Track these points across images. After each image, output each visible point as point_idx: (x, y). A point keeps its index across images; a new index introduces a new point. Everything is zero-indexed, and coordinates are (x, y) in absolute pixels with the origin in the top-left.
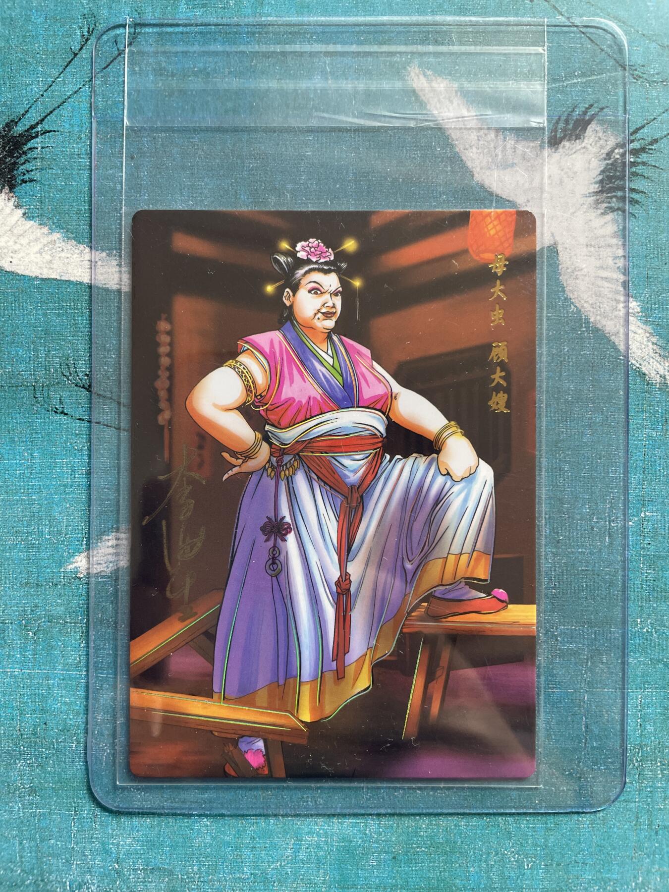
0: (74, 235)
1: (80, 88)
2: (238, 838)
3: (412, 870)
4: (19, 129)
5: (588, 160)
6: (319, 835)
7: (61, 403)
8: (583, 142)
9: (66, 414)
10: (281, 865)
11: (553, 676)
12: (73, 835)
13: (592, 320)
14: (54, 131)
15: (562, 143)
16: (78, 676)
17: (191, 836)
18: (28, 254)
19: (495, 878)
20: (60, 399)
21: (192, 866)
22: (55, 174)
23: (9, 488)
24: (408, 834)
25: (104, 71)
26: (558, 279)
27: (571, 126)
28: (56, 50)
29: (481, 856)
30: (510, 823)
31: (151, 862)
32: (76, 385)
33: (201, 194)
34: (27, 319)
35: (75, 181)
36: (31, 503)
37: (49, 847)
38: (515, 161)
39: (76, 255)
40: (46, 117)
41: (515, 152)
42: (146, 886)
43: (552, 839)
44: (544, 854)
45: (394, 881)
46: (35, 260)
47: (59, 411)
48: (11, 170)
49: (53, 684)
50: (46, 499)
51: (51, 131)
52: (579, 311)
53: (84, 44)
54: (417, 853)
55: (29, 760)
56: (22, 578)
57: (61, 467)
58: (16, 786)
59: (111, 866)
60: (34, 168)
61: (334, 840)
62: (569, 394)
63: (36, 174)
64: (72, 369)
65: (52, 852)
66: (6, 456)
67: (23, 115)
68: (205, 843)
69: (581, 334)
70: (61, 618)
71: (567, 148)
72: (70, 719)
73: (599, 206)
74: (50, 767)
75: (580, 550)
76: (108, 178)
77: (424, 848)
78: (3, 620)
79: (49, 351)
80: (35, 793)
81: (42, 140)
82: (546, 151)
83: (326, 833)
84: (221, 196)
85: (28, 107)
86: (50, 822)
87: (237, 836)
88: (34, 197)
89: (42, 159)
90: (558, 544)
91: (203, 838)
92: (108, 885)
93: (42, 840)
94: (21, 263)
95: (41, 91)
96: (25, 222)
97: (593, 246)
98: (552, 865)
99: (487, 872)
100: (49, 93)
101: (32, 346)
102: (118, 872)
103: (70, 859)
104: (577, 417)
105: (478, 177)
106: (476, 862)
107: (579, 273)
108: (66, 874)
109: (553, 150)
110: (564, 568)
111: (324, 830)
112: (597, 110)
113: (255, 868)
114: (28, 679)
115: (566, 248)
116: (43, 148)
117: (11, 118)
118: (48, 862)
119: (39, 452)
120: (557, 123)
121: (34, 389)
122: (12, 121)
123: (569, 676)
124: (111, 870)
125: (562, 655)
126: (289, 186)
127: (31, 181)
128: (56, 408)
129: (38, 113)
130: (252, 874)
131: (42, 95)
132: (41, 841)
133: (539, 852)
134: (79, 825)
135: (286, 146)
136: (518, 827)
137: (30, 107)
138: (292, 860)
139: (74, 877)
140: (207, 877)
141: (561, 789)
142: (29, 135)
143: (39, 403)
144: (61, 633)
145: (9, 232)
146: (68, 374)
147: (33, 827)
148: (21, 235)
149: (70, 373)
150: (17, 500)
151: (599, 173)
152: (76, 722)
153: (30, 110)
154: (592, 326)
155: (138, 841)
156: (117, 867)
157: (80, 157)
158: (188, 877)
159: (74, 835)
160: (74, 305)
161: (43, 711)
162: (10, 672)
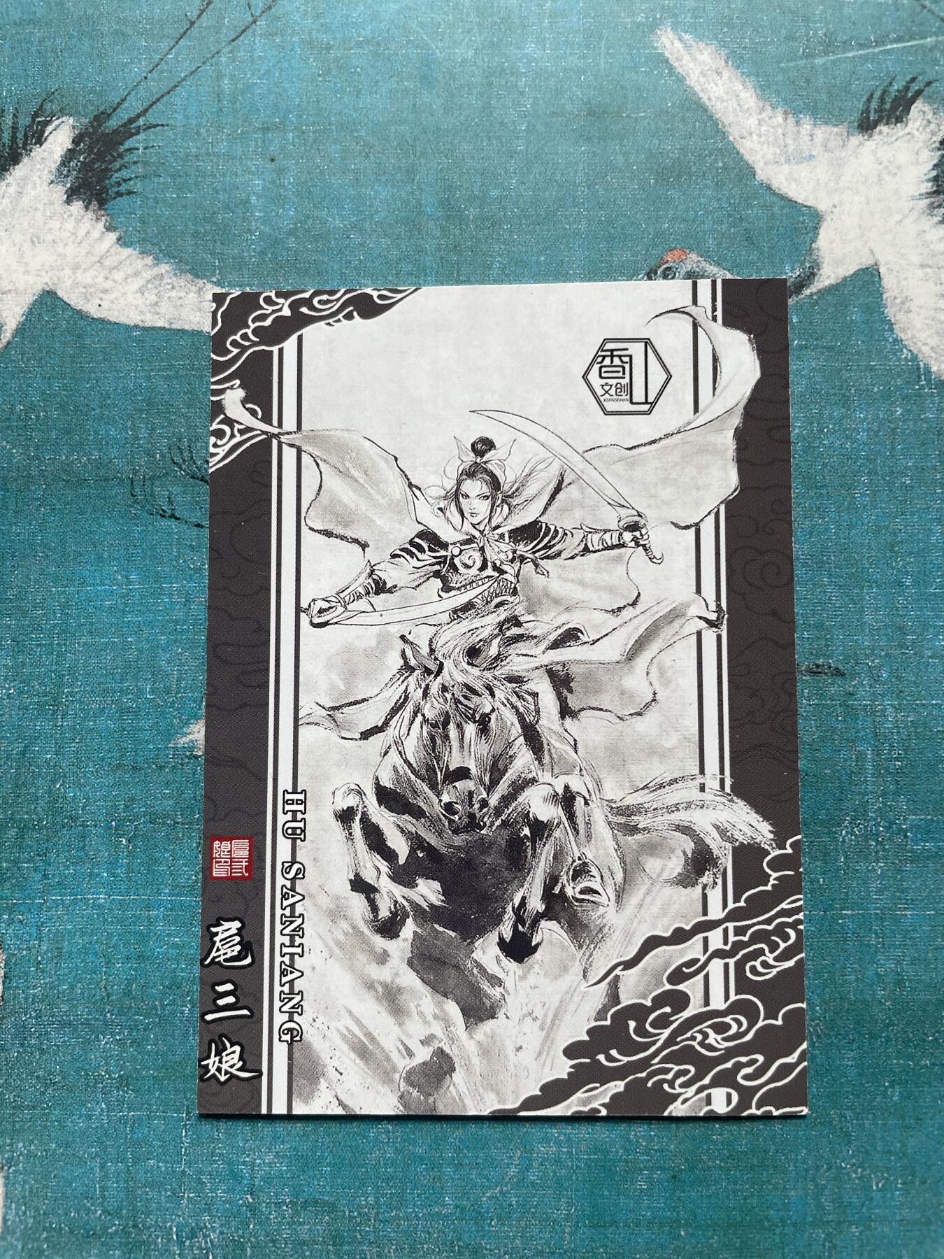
0: (188, 267)
1: (199, 67)
2: (435, 1149)
3: (702, 1196)
4: (113, 123)
5: (916, 149)
6: (559, 1144)
7: (170, 502)
8: (906, 126)
9: (177, 519)
10: (501, 1192)
11: (902, 892)
12: (183, 1150)
13: (934, 369)
14: (163, 125)
15: (878, 128)
16: (193, 903)
17: (363, 1149)
18: (124, 294)
19: (829, 1206)
20: (169, 498)
21: (366, 1195)
22: (164, 183)
23: (94, 626)
24: (694, 1140)
25: (233, 43)
26: (883, 313)
27: (888, 106)
28: (165, 18)
29: (807, 1171)
30: (848, 1119)
31: (304, 1191)
32: (193, 477)
33: (370, 206)
34: (121, 385)
35: (191, 192)
36: (126, 647)
37: (146, 1173)
38: (814, 153)
39: (191, 295)
40: (151, 106)
41: (812, 140)
42: (295, 1229)
43: (912, 1143)
44: (901, 1167)
45: (675, 1214)
46: (135, 302)
47: (166, 515)
48: (100, 180)
49: (157, 916)
50: (148, 641)
51: (158, 125)
52: (915, 358)
53: (204, 10)
54: (709, 1168)
55: (119, 1034)
56: (111, 758)
57: (171, 596)
58: (99, 1076)
59: (242, 1199)
60: (133, 176)
61: (581, 1151)
62: (908, 476)
63: (136, 184)
64: (186, 454)
65: (150, 1179)
66: (90, 581)
67: (119, 104)
68: (385, 1159)
69: (919, 389)
70: (168, 816)
71: (885, 134)
72: (182, 968)
73: (935, 212)
74: (150, 1045)
75: (934, 702)
76: (238, 188)
77: (721, 1161)
78: (84, 821)
79: (153, 429)
80: (127, 1085)
81: (144, 138)
82: (856, 140)
83: (569, 1140)
84: (398, 210)
85: (125, 93)
86: (149, 1131)
87: (434, 1146)
88: (133, 216)
89: (145, 163)
90: (902, 694)
91: (382, 1152)
92: (236, 1231)
93: (136, 1161)
94: (114, 306)
95: (144, 72)
96: (120, 249)
97: (930, 267)
98: (914, 1183)
99: (817, 1196)
100: (155, 74)
101: (129, 423)
102: (251, 1208)
103: (178, 1190)
104: (919, 509)
105: (761, 175)
106: (798, 1182)
107: (912, 304)
108: (171, 1215)
109: (866, 137)
110: (912, 729)
111: (565, 1134)
112: (922, 85)
113: (462, 1197)
114: (119, 910)
115: (892, 270)
116: (145, 148)
117: (102, 109)
118: (144, 1196)
119: (138, 574)
120: (869, 101)
121: (132, 483)
122: (103, 113)
123: (928, 890)
124: (241, 1206)
125: (915, 859)
126: (494, 193)
127: (129, 193)
128: (163, 510)
129: (140, 102)
130: (457, 1207)
131: (146, 78)
132: (133, 1162)
133: (893, 1164)
134: (193, 1134)
135: (489, 139)
136: (860, 1126)
137: (129, 94)
138: (518, 1183)
139: (184, 1219)
140: (388, 1212)
141: (923, 1063)
142: (128, 130)
143: (138, 503)
144: (168, 839)
145: (98, 264)
146: (181, 461)
147: (121, 1141)
148: (115, 268)
149: (184, 460)
150: (107, 644)
151: (931, 167)
152: (191, 973)
153: (128, 98)
154: (935, 378)
155: (282, 1157)
156: (251, 1200)
157: (198, 160)
158: (359, 1213)
159: (186, 1150)
160: (189, 364)
161: (141, 957)
162: (92, 899)
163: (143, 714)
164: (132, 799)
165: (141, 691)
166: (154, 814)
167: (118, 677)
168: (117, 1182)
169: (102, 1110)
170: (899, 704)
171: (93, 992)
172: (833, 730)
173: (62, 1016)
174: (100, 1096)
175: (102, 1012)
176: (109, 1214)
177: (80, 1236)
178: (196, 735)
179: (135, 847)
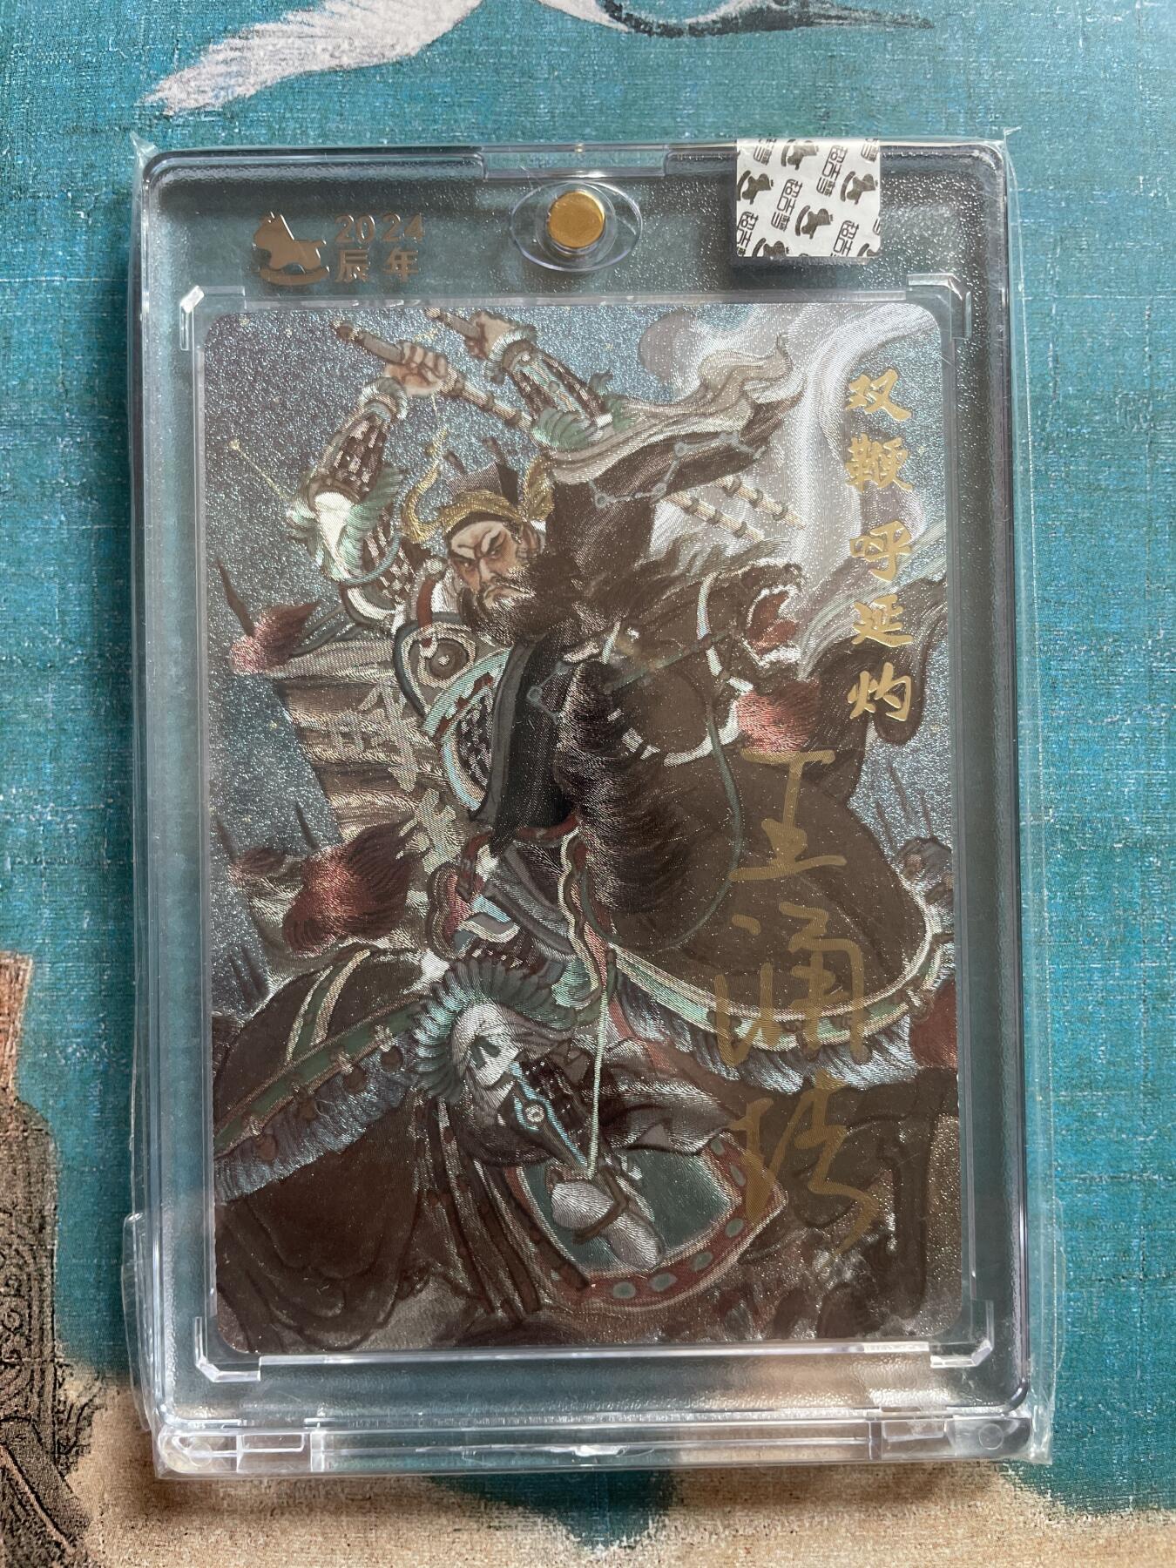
163: (104, 68)
164: (92, 166)
165: (101, 44)
166: (119, 183)
167: (75, 29)
168: (80, 605)
169: (61, 522)
170: (997, 62)
171: (49, 388)
172: (918, 88)
173: (12, 416)
174: (58, 506)
175: (58, 410)
176: (71, 642)
177: (35, 669)
178: (166, 92)
179: (96, 221)
